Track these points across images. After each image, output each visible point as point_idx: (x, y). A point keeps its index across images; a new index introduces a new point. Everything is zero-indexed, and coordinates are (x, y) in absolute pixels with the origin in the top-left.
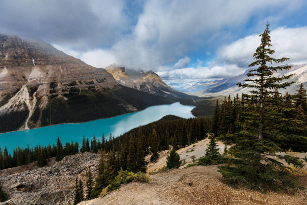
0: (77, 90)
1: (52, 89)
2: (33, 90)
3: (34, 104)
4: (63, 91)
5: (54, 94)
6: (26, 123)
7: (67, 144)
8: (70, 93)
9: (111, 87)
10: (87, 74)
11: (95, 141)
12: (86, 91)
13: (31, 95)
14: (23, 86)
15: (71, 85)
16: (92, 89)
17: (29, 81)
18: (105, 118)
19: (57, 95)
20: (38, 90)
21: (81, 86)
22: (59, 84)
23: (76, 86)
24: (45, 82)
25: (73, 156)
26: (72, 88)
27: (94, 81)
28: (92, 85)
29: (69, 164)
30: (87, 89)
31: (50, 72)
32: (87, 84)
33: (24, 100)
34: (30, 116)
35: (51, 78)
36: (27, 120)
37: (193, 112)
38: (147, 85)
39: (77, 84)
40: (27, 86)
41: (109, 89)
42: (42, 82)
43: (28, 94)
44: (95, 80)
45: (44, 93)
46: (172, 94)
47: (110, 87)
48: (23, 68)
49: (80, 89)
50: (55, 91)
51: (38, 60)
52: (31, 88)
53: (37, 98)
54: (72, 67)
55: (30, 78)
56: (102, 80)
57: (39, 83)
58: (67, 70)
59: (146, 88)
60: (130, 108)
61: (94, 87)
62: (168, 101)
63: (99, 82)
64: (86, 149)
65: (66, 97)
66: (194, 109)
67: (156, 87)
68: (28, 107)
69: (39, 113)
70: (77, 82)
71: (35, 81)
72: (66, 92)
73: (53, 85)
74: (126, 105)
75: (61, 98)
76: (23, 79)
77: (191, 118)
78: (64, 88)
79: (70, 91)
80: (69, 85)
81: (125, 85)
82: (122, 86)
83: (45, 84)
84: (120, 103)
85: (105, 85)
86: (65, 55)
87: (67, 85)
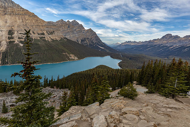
1: (10, 36)
4: (19, 38)
5: (12, 40)
8: (24, 41)
10: (40, 26)
12: (38, 40)
16: (43, 39)
19: (14, 41)
21: (34, 36)
22: (16, 32)
24: (4, 30)
27: (45, 32)
28: (43, 36)
30: (39, 38)
31: (9, 21)
32: (39, 34)
35: (9, 26)
37: (120, 65)
38: (86, 40)
39: (31, 34)
41: (57, 40)
45: (4, 38)
46: (105, 49)
47: (57, 39)
49: (33, 38)
50: (13, 38)
54: (26, 19)
56: (52, 32)
58: (23, 21)
59: (85, 42)
60: (72, 57)
61: (45, 38)
62: (102, 54)
63: (49, 34)
64: (46, 85)
65: (22, 44)
66: (121, 62)
67: (93, 42)
70: (31, 32)
73: (11, 32)
74: (69, 54)
75: (17, 45)
77: (118, 69)
78: (20, 36)
79: (25, 39)
80: (24, 34)
81: (69, 39)
82: (67, 39)
83: (4, 31)
84: (65, 52)
85: (53, 37)
86: (21, 8)
87: (23, 34)
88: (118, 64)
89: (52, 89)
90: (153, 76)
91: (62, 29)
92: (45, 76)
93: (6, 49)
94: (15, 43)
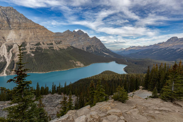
0: (41, 49)
1: (23, 47)
2: (9, 48)
3: (10, 58)
4: (31, 49)
5: (24, 51)
6: (5, 71)
8: (35, 51)
10: (49, 37)
12: (48, 50)
13: (8, 51)
14: (3, 44)
15: (36, 45)
16: (51, 49)
17: (7, 40)
19: (27, 52)
20: (14, 47)
21: (44, 46)
22: (28, 44)
23: (40, 46)
24: (18, 42)
26: (37, 47)
29: (46, 100)
30: (48, 48)
31: (22, 35)
32: (48, 44)
33: (3, 54)
34: (7, 66)
35: (23, 39)
36: (6, 69)
37: (125, 70)
38: (92, 47)
39: (41, 45)
40: (6, 45)
41: (64, 49)
42: (16, 42)
43: (6, 50)
44: (54, 42)
45: (18, 50)
46: (110, 55)
47: (64, 48)
48: (3, 31)
49: (43, 48)
50: (25, 49)
51: (14, 25)
52: (8, 46)
53: (12, 53)
54: (37, 32)
55: (8, 38)
56: (59, 42)
57: (14, 42)
58: (34, 34)
59: (90, 49)
60: (79, 64)
61: (53, 47)
62: (107, 60)
63: (57, 44)
64: (54, 91)
65: (33, 54)
66: (126, 67)
67: (98, 49)
68: (6, 60)
70: (41, 43)
71: (11, 41)
72: (33, 50)
73: (24, 44)
74: (75, 61)
75: (29, 55)
76: (3, 39)
77: (124, 75)
78: (32, 47)
79: (36, 49)
80: (35, 45)
81: (75, 47)
82: (73, 47)
84: (72, 60)
85: (61, 46)
86: (33, 23)
87: (34, 45)
88: (124, 69)
89: (60, 96)
90: (159, 80)
91: (69, 38)
92: (53, 83)
94: (27, 53)
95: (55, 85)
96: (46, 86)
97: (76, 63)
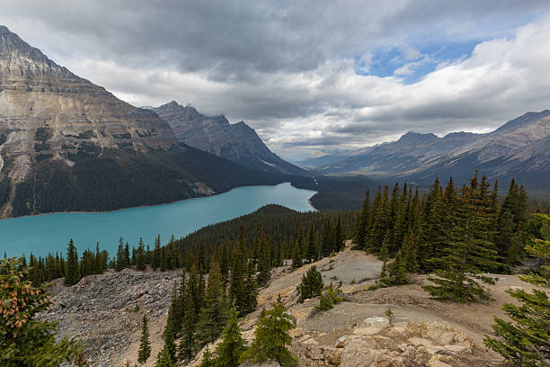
0: (94, 148)
1: (41, 143)
4: (64, 147)
5: (44, 152)
7: (87, 254)
8: (79, 153)
9: (166, 147)
11: (141, 249)
12: (115, 151)
15: (81, 136)
16: (127, 147)
18: (150, 204)
19: (52, 156)
20: (9, 141)
21: (104, 142)
22: (56, 133)
23: (93, 140)
24: (27, 128)
25: (100, 277)
26: (84, 142)
27: (132, 132)
28: (127, 141)
29: (94, 290)
30: (116, 146)
31: (37, 107)
32: (116, 137)
35: (39, 119)
37: (313, 201)
38: (234, 148)
39: (95, 137)
41: (161, 150)
42: (17, 126)
44: (133, 130)
45: (23, 148)
46: (278, 167)
49: (102, 146)
50: (47, 147)
51: (11, 79)
53: (5, 158)
56: (148, 132)
57: (11, 127)
58: (75, 107)
59: (231, 153)
60: (201, 188)
61: (131, 144)
62: (273, 180)
63: (141, 136)
64: (123, 262)
65: (72, 160)
66: (315, 195)
67: (250, 153)
69: (9, 189)
70: (95, 131)
72: (71, 151)
73: (42, 134)
74: (193, 183)
75: (61, 163)
77: (310, 212)
78: (67, 143)
79: (79, 149)
80: (78, 138)
81: (192, 146)
82: (185, 146)
83: (25, 130)
84: (182, 178)
85: (153, 142)
86: (72, 76)
87: (74, 136)
88: (310, 200)
89: (140, 273)
90: (391, 226)
92: (121, 240)
93: (27, 176)
94: (54, 158)
95: (127, 246)
96: (98, 249)
97: (193, 187)
